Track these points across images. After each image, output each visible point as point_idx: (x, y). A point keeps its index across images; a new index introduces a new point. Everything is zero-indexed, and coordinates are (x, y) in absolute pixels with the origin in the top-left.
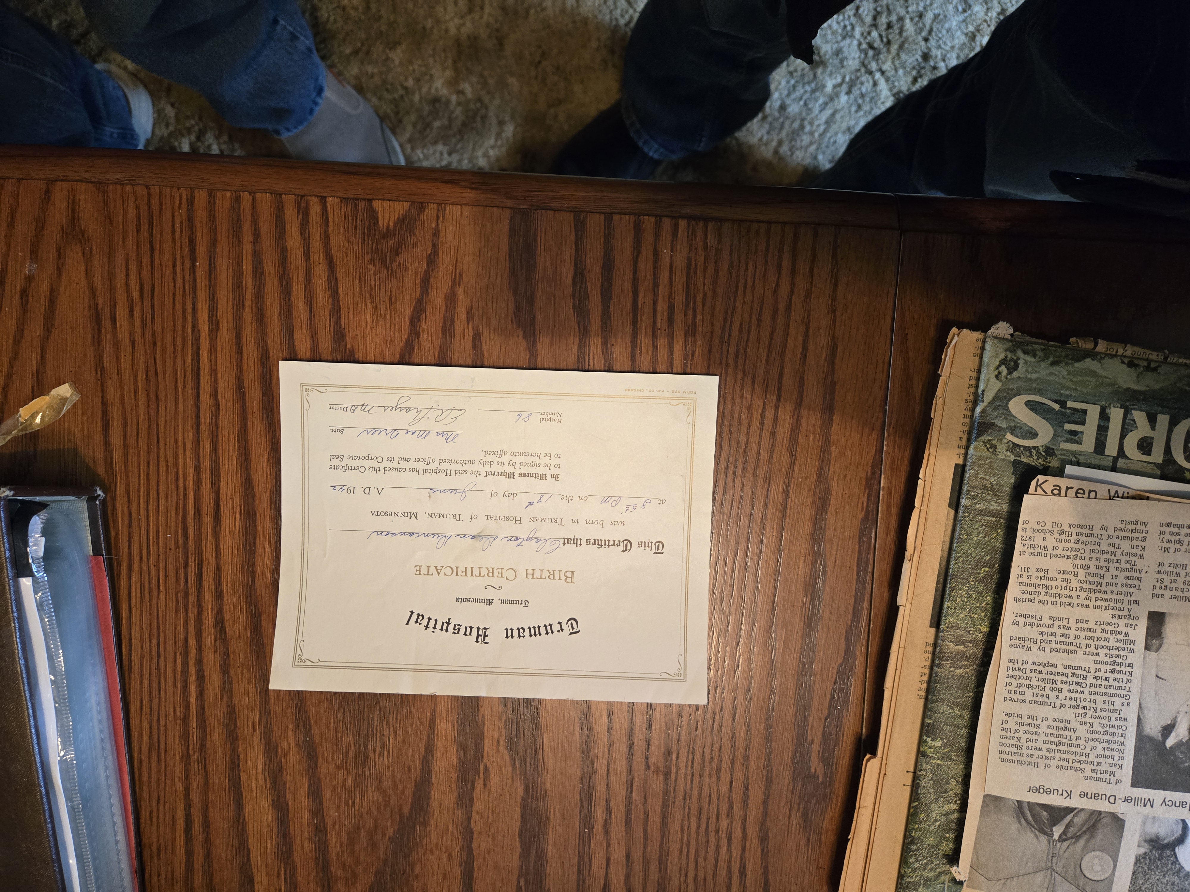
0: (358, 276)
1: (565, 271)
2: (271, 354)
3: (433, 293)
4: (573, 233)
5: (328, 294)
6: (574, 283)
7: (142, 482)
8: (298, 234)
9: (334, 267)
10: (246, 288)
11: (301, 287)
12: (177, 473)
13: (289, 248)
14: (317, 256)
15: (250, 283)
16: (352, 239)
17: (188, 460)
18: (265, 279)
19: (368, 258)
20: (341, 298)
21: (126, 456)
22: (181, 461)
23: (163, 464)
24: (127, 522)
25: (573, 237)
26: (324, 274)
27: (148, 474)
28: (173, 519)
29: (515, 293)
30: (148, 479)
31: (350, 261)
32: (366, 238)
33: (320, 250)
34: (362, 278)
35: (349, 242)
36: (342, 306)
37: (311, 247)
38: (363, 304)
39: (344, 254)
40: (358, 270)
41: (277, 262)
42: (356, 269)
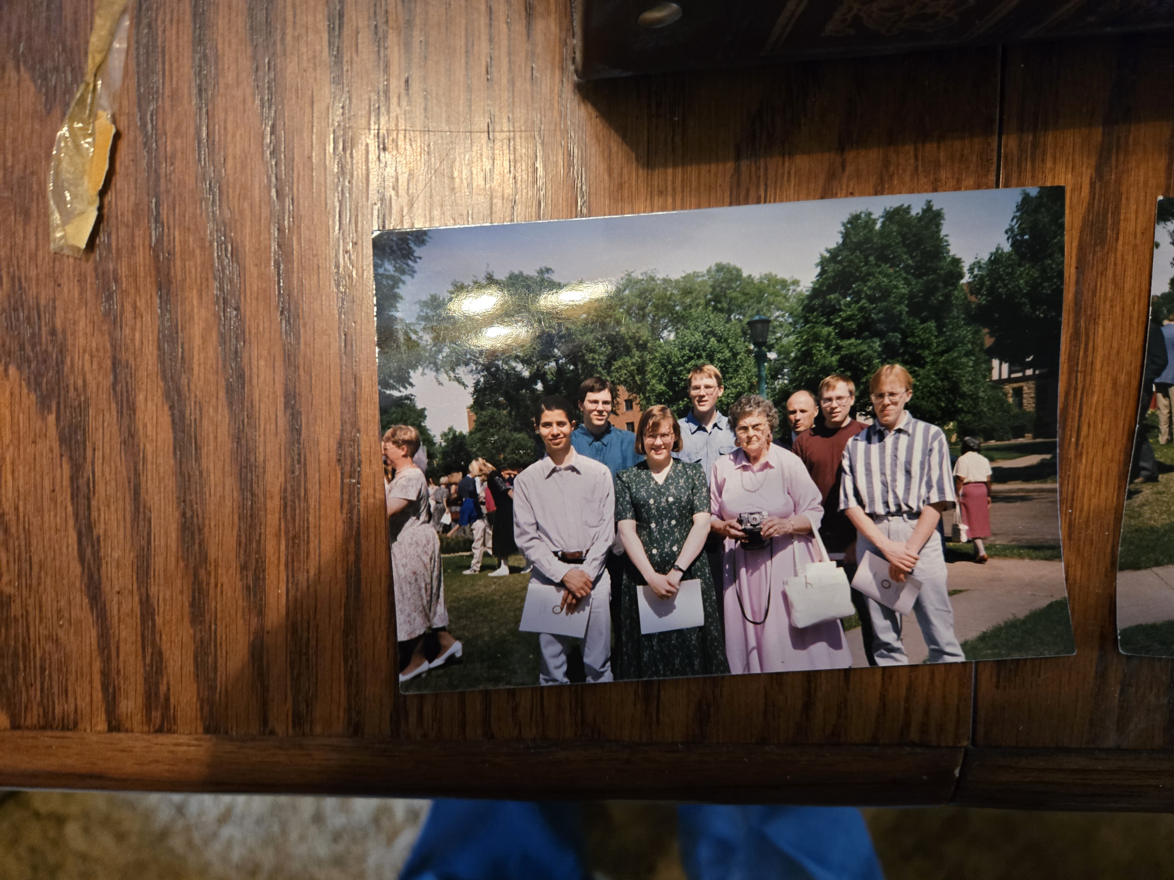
0: (36, 568)
2: (222, 394)
5: (100, 530)
8: (166, 654)
9: (88, 587)
10: (278, 535)
11: (159, 541)
13: (187, 620)
14: (126, 608)
15: (270, 545)
16: (49, 646)
18: (238, 556)
19: (16, 609)
20: (71, 522)
24: (538, 13)
26: (109, 570)
31: (52, 601)
32: (20, 649)
33: (119, 622)
34: (26, 566)
35: (57, 640)
36: (69, 505)
37: (139, 628)
38: (21, 509)
39: (67, 615)
40: (35, 582)
41: (212, 592)
42: (39, 584)
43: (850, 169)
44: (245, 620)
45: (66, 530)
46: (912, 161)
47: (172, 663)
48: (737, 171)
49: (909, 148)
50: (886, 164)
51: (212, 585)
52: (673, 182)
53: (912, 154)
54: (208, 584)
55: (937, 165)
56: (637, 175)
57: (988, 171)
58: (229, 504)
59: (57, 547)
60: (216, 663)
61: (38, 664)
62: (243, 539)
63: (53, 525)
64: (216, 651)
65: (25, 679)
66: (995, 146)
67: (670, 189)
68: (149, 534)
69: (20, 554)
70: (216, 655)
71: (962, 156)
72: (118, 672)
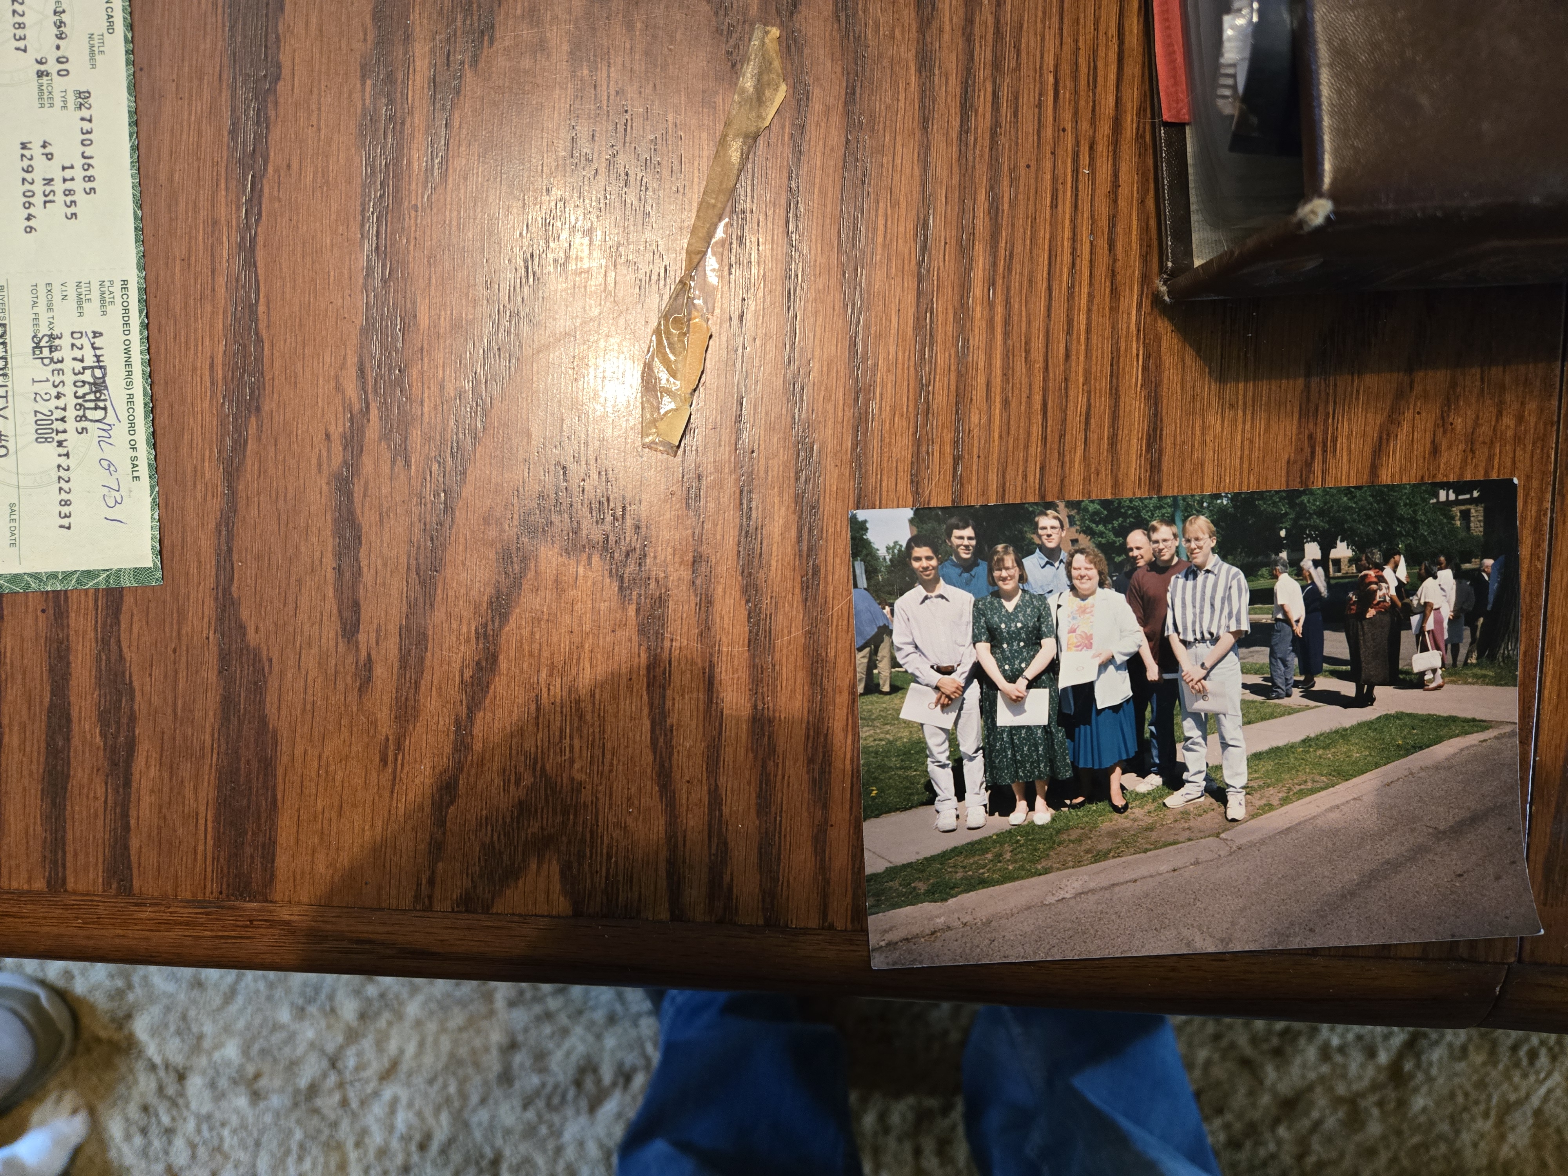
0: (608, 756)
1: (153, 772)
2: (797, 590)
3: (445, 721)
4: (133, 851)
5: (673, 720)
6: (131, 746)
7: (1083, 318)
8: (732, 845)
9: (659, 776)
12: (1006, 335)
13: (753, 811)
14: (694, 797)
15: (837, 739)
16: (618, 834)
17: (981, 364)
18: (806, 749)
19: (586, 796)
20: (646, 711)
21: (1115, 374)
22: (998, 363)
23: (1037, 356)
24: (1120, 229)
25: (134, 843)
26: (679, 759)
27: (1069, 333)
28: (1019, 234)
29: (263, 721)
30: (1070, 322)
31: (623, 789)
32: (588, 835)
33: (687, 810)
34: (598, 752)
35: (625, 827)
36: (645, 693)
37: (706, 817)
38: (597, 696)
39: (636, 802)
40: (606, 768)
41: (778, 784)
42: (611, 771)
43: (1418, 389)
44: (809, 813)
45: (640, 718)
46: (1478, 383)
47: (736, 853)
48: (1307, 387)
49: (1476, 371)
50: (1453, 385)
51: (779, 777)
52: (1245, 396)
53: (1478, 376)
54: (776, 776)
55: (1502, 388)
56: (1210, 388)
57: (1551, 396)
58: (800, 697)
59: (631, 735)
60: (779, 854)
61: (605, 851)
62: (812, 733)
63: (628, 714)
64: (780, 843)
65: (590, 865)
66: (1558, 372)
67: (1240, 403)
68: (721, 725)
69: (594, 740)
70: (780, 846)
71: (1526, 380)
72: (684, 862)
